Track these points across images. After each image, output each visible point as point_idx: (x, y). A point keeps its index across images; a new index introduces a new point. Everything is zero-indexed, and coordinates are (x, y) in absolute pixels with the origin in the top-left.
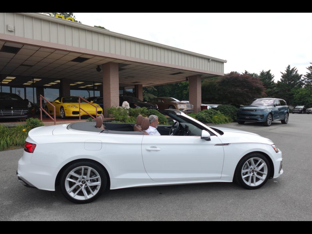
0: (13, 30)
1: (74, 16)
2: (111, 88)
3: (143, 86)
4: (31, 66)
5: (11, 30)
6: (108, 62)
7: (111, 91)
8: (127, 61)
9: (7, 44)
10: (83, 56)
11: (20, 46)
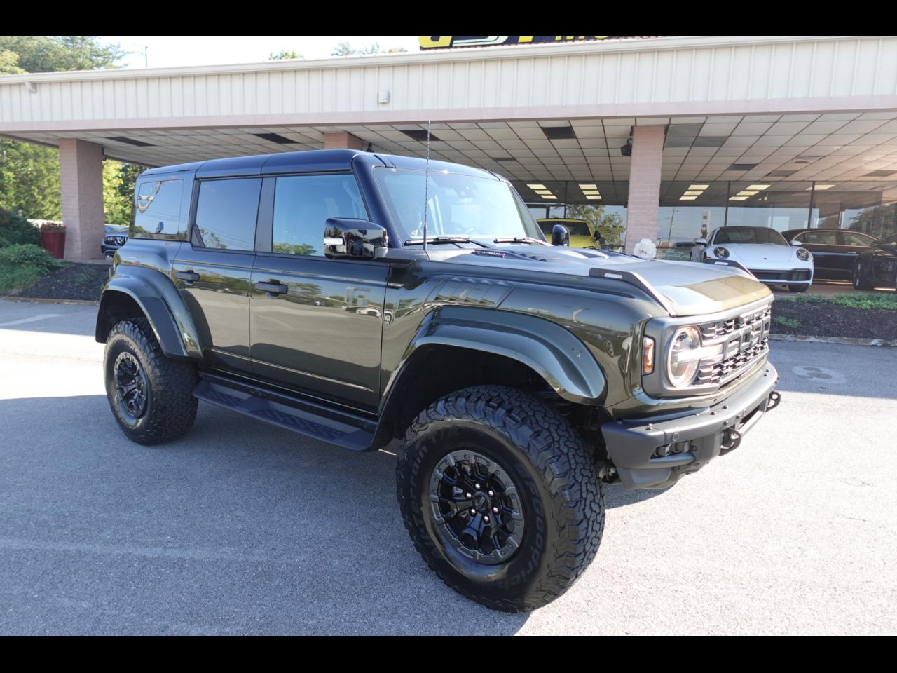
4: (514, 159)
8: (668, 117)
9: (398, 128)
10: (544, 125)
11: (418, 128)
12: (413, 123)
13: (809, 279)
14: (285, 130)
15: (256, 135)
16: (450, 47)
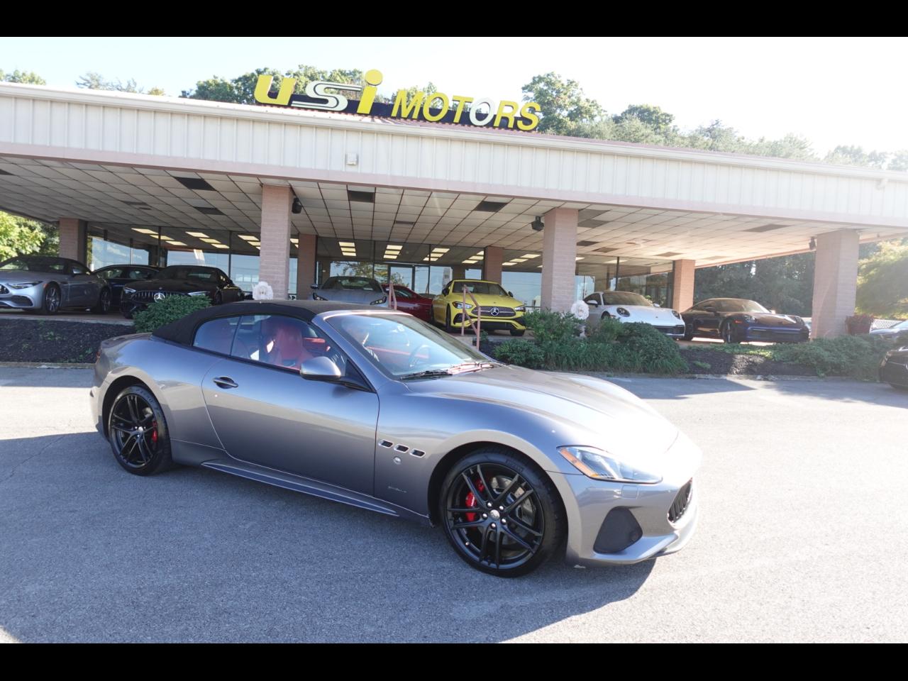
0: (355, 163)
1: (581, 89)
2: (555, 268)
3: (696, 265)
4: (414, 224)
5: (351, 163)
6: (551, 208)
7: (554, 277)
8: (591, 204)
9: (352, 188)
10: (489, 200)
11: (371, 190)
12: (376, 186)
13: (682, 333)
14: (224, 177)
15: (176, 178)
16: (289, 106)
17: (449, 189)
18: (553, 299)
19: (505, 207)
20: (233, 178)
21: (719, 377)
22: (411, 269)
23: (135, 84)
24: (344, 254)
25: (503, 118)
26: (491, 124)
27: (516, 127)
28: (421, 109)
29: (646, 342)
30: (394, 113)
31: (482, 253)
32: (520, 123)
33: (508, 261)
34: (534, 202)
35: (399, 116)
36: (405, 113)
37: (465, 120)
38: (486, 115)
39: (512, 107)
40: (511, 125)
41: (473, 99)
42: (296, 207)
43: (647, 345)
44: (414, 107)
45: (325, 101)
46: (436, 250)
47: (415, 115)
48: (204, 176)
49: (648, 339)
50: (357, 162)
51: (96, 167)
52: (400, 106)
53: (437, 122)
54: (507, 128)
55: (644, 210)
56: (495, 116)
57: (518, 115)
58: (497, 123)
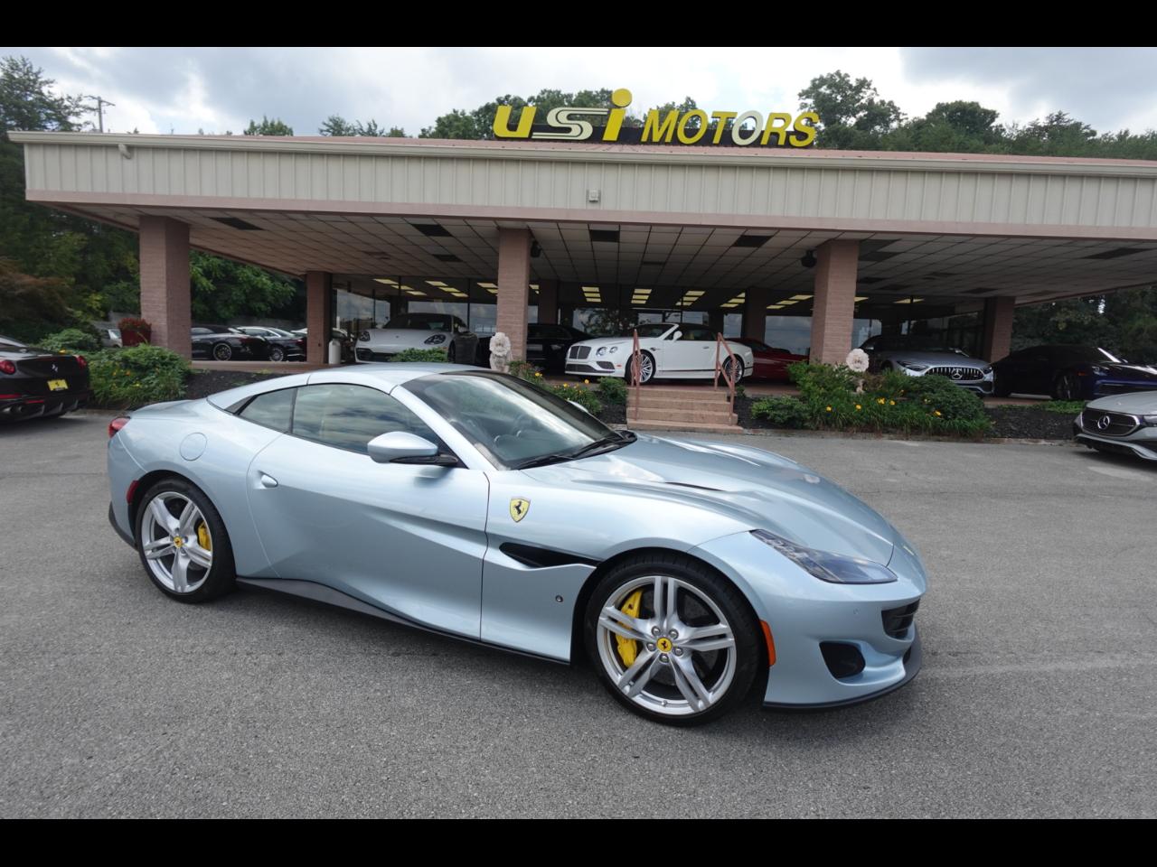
2: (827, 311)
3: (1017, 302)
4: (664, 264)
5: (593, 200)
6: (826, 240)
7: (827, 321)
8: (876, 232)
9: (593, 227)
10: (750, 233)
11: (615, 228)
12: (620, 224)
14: (461, 222)
15: (415, 226)
16: (529, 139)
17: (703, 223)
18: (824, 347)
19: (771, 239)
20: (470, 222)
21: (1037, 442)
22: (661, 316)
23: (376, 126)
24: (589, 300)
25: (772, 134)
26: (757, 144)
27: (788, 145)
28: (676, 130)
29: (939, 399)
30: (644, 138)
31: (743, 295)
32: (793, 140)
33: (774, 304)
34: (805, 233)
35: (650, 142)
36: (656, 138)
37: (727, 141)
38: (751, 132)
39: (783, 119)
40: (781, 142)
41: (736, 113)
42: (535, 250)
43: (940, 402)
44: (667, 129)
45: (569, 130)
46: (690, 293)
47: (668, 139)
48: (440, 222)
49: (943, 396)
50: (599, 197)
51: (338, 218)
52: (651, 129)
53: (695, 144)
54: (778, 146)
55: (945, 238)
56: (762, 132)
57: (790, 128)
58: (764, 141)
